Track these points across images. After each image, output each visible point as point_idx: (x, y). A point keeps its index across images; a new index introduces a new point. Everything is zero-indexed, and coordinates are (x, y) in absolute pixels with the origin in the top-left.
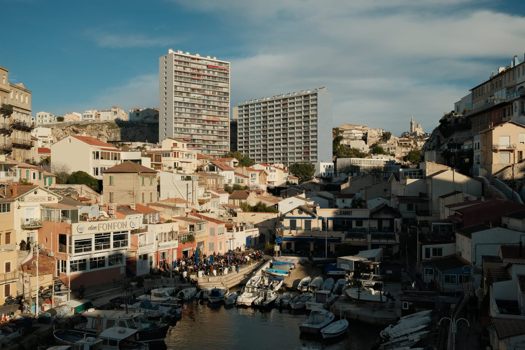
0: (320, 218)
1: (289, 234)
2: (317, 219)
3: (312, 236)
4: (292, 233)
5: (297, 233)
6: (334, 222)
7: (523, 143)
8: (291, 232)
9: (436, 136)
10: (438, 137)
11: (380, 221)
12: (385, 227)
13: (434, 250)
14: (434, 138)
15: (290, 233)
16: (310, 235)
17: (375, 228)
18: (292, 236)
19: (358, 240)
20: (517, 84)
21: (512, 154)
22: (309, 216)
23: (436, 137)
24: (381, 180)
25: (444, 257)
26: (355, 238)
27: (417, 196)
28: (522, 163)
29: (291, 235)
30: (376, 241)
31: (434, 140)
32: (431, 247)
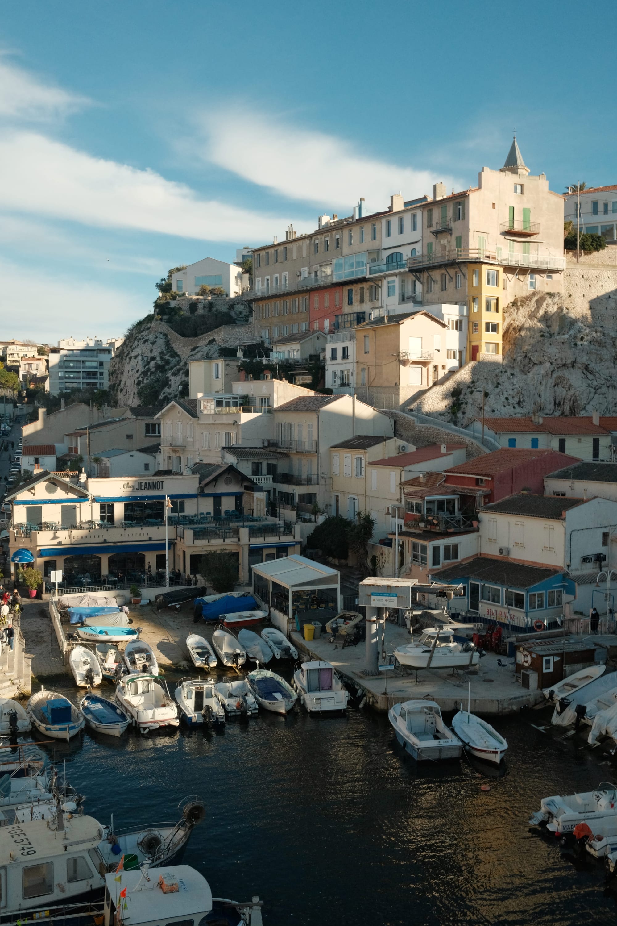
0: (95, 500)
1: (52, 539)
2: (90, 501)
3: (105, 541)
4: (57, 538)
5: (70, 536)
6: (126, 506)
7: (438, 351)
8: (57, 535)
9: (161, 333)
10: (166, 335)
11: (218, 498)
12: (227, 512)
13: (447, 548)
14: (156, 337)
15: (55, 538)
16: (101, 540)
17: (209, 513)
18: (60, 543)
19: (220, 541)
20: (383, 247)
21: (425, 369)
22: (72, 496)
23: (161, 336)
24: (106, 416)
25: (463, 560)
26: (215, 538)
27: (258, 446)
28: (444, 386)
29: (55, 542)
30: (258, 541)
31: (158, 340)
32: (442, 543)
